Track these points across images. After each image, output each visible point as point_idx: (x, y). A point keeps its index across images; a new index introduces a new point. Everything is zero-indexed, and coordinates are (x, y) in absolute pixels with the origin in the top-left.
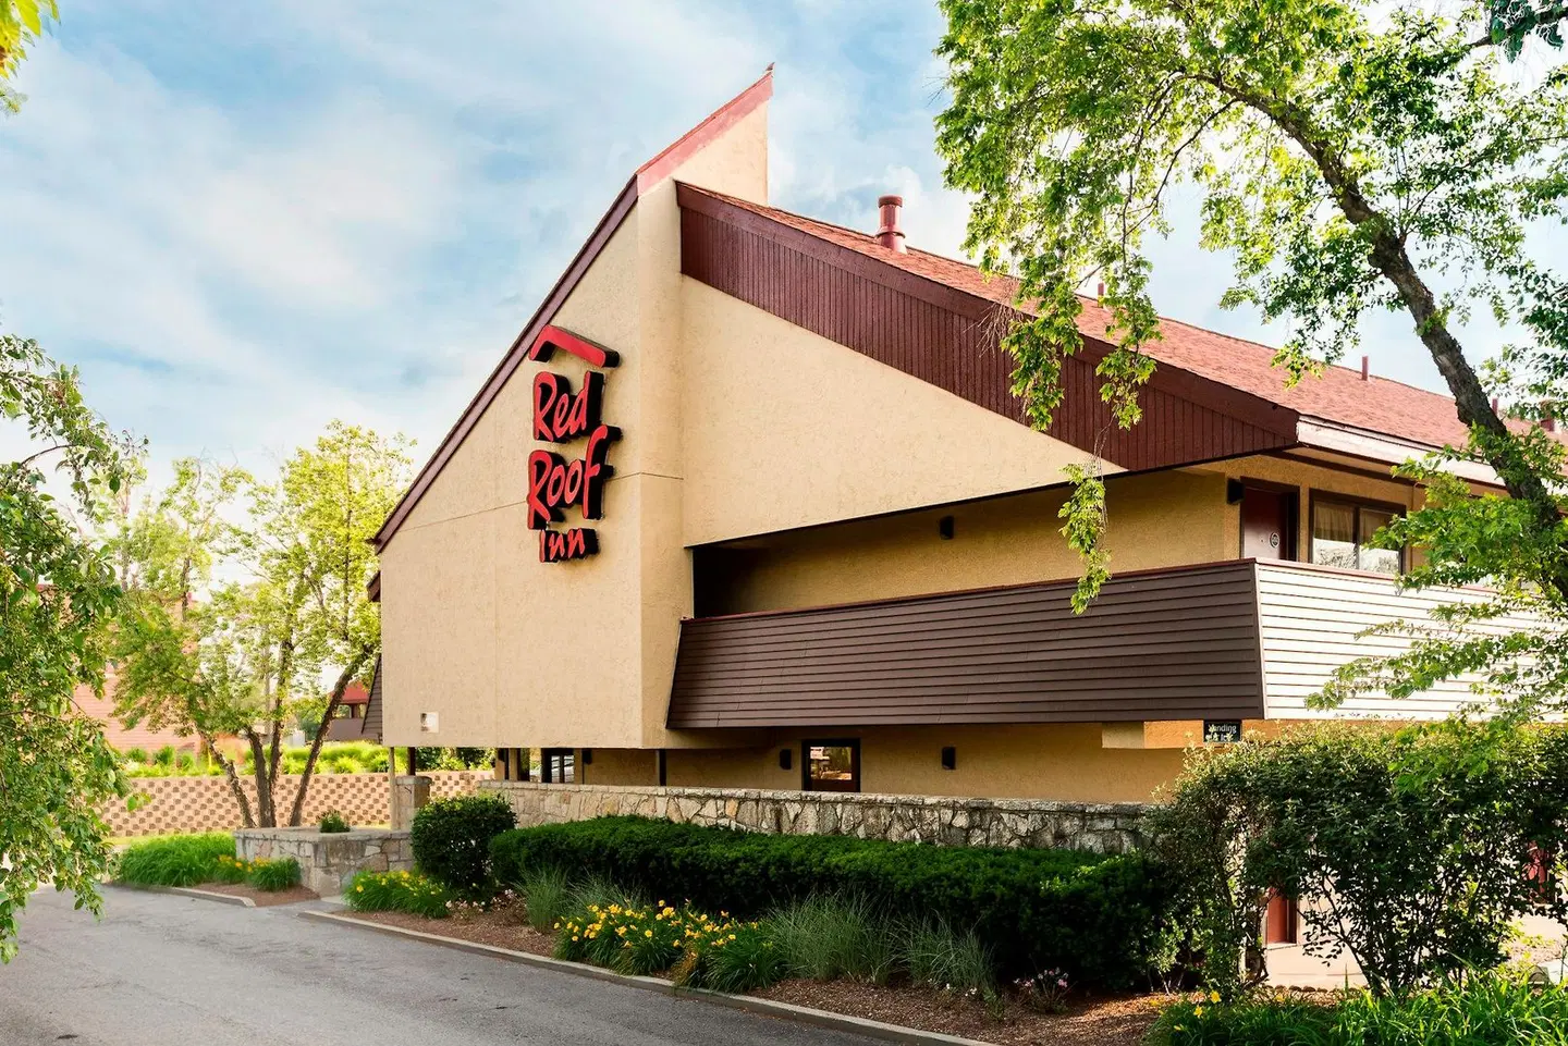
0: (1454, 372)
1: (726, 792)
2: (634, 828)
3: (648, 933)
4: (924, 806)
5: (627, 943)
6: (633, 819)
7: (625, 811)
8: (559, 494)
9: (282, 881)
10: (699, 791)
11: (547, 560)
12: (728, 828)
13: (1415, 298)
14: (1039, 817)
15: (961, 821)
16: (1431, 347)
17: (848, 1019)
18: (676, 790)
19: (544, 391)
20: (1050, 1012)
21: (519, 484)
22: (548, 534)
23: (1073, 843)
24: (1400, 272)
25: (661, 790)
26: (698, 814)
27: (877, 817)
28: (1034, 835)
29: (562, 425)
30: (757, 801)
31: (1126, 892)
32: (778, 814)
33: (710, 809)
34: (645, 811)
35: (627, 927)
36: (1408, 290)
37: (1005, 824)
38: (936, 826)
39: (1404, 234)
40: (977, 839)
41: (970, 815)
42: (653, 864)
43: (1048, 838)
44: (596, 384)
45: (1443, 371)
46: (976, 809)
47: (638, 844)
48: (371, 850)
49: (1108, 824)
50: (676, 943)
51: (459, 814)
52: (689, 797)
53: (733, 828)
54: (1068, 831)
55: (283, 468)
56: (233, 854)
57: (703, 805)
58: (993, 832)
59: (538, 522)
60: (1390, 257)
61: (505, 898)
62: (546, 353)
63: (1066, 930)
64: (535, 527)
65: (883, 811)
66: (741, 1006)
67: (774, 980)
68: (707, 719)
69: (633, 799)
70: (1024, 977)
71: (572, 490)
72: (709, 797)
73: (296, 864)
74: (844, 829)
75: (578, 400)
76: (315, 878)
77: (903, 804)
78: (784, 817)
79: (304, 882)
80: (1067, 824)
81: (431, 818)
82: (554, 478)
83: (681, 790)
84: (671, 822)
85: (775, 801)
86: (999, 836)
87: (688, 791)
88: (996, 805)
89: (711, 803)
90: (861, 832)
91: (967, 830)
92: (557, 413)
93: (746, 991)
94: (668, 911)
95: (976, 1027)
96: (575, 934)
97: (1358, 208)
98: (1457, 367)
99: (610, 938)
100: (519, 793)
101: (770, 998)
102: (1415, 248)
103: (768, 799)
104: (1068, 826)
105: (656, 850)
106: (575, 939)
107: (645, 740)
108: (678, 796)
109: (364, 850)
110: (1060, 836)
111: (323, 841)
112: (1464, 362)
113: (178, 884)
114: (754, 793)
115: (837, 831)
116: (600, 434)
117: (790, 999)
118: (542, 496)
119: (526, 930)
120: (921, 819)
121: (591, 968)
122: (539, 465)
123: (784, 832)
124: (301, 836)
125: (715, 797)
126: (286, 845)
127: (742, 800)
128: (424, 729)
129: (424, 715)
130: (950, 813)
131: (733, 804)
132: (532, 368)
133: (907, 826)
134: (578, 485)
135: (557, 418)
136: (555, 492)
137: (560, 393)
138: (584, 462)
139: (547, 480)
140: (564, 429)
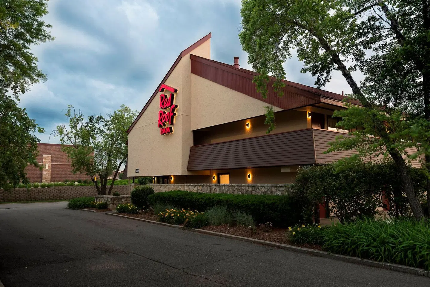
0: (351, 83)
1: (199, 184)
2: (179, 193)
3: (178, 215)
4: (242, 186)
5: (173, 217)
6: (179, 191)
7: (178, 189)
8: (164, 120)
9: (104, 207)
10: (194, 184)
11: (162, 134)
12: (200, 193)
13: (341, 68)
14: (267, 187)
15: (250, 189)
16: (346, 78)
17: (221, 234)
18: (189, 184)
19: (162, 98)
20: (268, 231)
21: (157, 118)
22: (162, 128)
23: (275, 193)
24: (338, 62)
25: (186, 184)
26: (193, 190)
27: (232, 189)
28: (266, 192)
29: (166, 105)
30: (206, 186)
31: (285, 203)
32: (211, 189)
33: (196, 188)
34: (182, 189)
35: (174, 214)
36: (340, 66)
37: (260, 190)
38: (245, 191)
39: (339, 54)
40: (254, 193)
41: (252, 188)
42: (182, 200)
43: (269, 192)
44: (172, 96)
45: (349, 82)
46: (253, 186)
47: (179, 196)
48: (123, 200)
49: (282, 189)
50: (184, 217)
51: (142, 190)
52: (191, 186)
53: (201, 192)
54: (273, 191)
55: (110, 117)
56: (94, 201)
57: (195, 187)
58: (257, 191)
59: (160, 126)
60: (336, 59)
61: (150, 209)
62: (162, 91)
63: (271, 212)
64: (160, 127)
65: (233, 187)
66: (197, 231)
67: (206, 225)
68: (195, 168)
69: (180, 187)
70: (262, 223)
71: (167, 119)
72: (196, 186)
73: (107, 203)
74: (225, 192)
75: (169, 100)
76: (111, 206)
77: (238, 186)
78: (212, 190)
79: (108, 207)
80: (273, 189)
81: (135, 191)
82: (164, 116)
83: (190, 184)
84: (188, 192)
85: (210, 186)
86: (259, 192)
87: (191, 184)
88: (258, 185)
89: (196, 187)
90: (228, 193)
91: (251, 191)
92: (164, 103)
93: (199, 228)
94: (184, 210)
95: (250, 235)
96: (163, 216)
97: (329, 49)
98: (351, 82)
99: (170, 217)
100: (156, 186)
101: (204, 230)
102: (341, 57)
103: (208, 186)
104: (274, 190)
105: (182, 197)
106: (163, 217)
107: (182, 173)
108: (189, 186)
109: (122, 200)
110: (272, 192)
111: (113, 198)
112: (353, 80)
113: (81, 208)
114: (205, 184)
115: (223, 192)
116: (173, 107)
117: (209, 230)
118: (161, 120)
119: (153, 216)
120: (241, 189)
121: (166, 224)
122: (161, 114)
123: (212, 193)
124: (108, 197)
125: (197, 186)
126: (105, 199)
127: (203, 186)
128: (136, 172)
129: (136, 169)
130: (248, 187)
131: (201, 187)
132: (160, 93)
133: (238, 191)
134: (168, 118)
135: (165, 104)
136: (164, 119)
137: (165, 98)
138: (170, 113)
139: (162, 117)
140: (166, 106)
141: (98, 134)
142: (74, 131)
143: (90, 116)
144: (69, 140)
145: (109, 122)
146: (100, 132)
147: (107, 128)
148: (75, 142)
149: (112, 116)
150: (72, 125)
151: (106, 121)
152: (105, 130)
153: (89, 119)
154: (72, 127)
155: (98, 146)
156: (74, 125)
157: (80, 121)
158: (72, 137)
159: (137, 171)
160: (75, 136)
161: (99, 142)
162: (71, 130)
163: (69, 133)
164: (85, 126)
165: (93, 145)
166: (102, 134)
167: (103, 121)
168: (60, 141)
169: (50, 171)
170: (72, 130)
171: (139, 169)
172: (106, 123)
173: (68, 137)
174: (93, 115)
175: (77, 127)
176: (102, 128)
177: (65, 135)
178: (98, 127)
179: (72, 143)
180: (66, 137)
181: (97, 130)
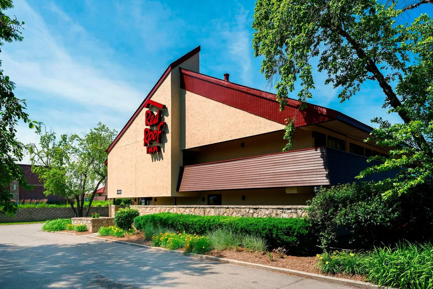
0: (389, 94)
1: (191, 206)
4: (241, 208)
6: (168, 213)
7: (166, 211)
9: (83, 230)
10: (185, 206)
11: (148, 153)
13: (378, 77)
14: (271, 210)
15: (251, 211)
18: (179, 206)
19: (147, 114)
20: (282, 257)
21: (142, 136)
22: (149, 147)
23: (281, 216)
25: (175, 206)
26: (184, 212)
27: (230, 211)
28: (270, 214)
30: (199, 208)
32: (204, 211)
34: (171, 211)
36: (377, 75)
37: (263, 212)
38: (245, 213)
39: (375, 61)
40: (255, 215)
41: (254, 210)
43: (274, 215)
44: (160, 113)
46: (255, 208)
48: (104, 222)
49: (290, 211)
53: (193, 214)
54: (279, 213)
55: (86, 136)
57: (186, 209)
58: (259, 214)
60: (372, 68)
62: (148, 106)
64: (145, 146)
65: (231, 209)
66: (201, 257)
68: (187, 189)
69: (168, 209)
71: (154, 137)
72: (187, 207)
73: (86, 225)
74: (221, 214)
75: (156, 117)
76: (91, 229)
77: (236, 208)
78: (206, 211)
79: (87, 230)
80: (279, 211)
85: (204, 208)
86: (261, 215)
87: (182, 206)
88: (260, 207)
90: (225, 215)
91: (253, 213)
92: (151, 119)
94: (180, 234)
103: (202, 208)
106: (157, 241)
107: (172, 194)
109: (102, 222)
110: (277, 214)
114: (198, 206)
115: (219, 214)
116: (161, 124)
118: (147, 139)
120: (241, 211)
122: (146, 132)
123: (206, 215)
124: (88, 219)
125: (189, 208)
126: (84, 221)
127: (196, 208)
128: (118, 194)
129: (118, 191)
130: (248, 209)
131: (193, 209)
132: (145, 110)
133: (237, 213)
134: (156, 136)
135: (151, 121)
136: (150, 137)
137: (151, 116)
138: (157, 131)
139: (149, 135)
140: (153, 123)
141: (73, 153)
142: (46, 150)
143: (63, 135)
144: (40, 160)
145: (84, 141)
146: (76, 151)
147: (83, 147)
148: (47, 161)
149: (87, 134)
150: (43, 143)
151: (81, 140)
152: (81, 150)
153: (62, 137)
154: (43, 146)
155: (72, 166)
156: (45, 144)
157: (52, 139)
158: (43, 156)
159: (119, 192)
160: (47, 156)
161: (74, 162)
162: (42, 149)
163: (40, 152)
164: (58, 145)
165: (67, 165)
166: (78, 154)
167: (79, 139)
168: (31, 160)
169: (19, 192)
170: (44, 149)
171: (121, 190)
172: (81, 142)
173: (39, 156)
174: (65, 133)
175: (48, 146)
176: (77, 147)
177: (36, 154)
178: (73, 146)
179: (44, 163)
180: (37, 156)
181: (72, 149)
